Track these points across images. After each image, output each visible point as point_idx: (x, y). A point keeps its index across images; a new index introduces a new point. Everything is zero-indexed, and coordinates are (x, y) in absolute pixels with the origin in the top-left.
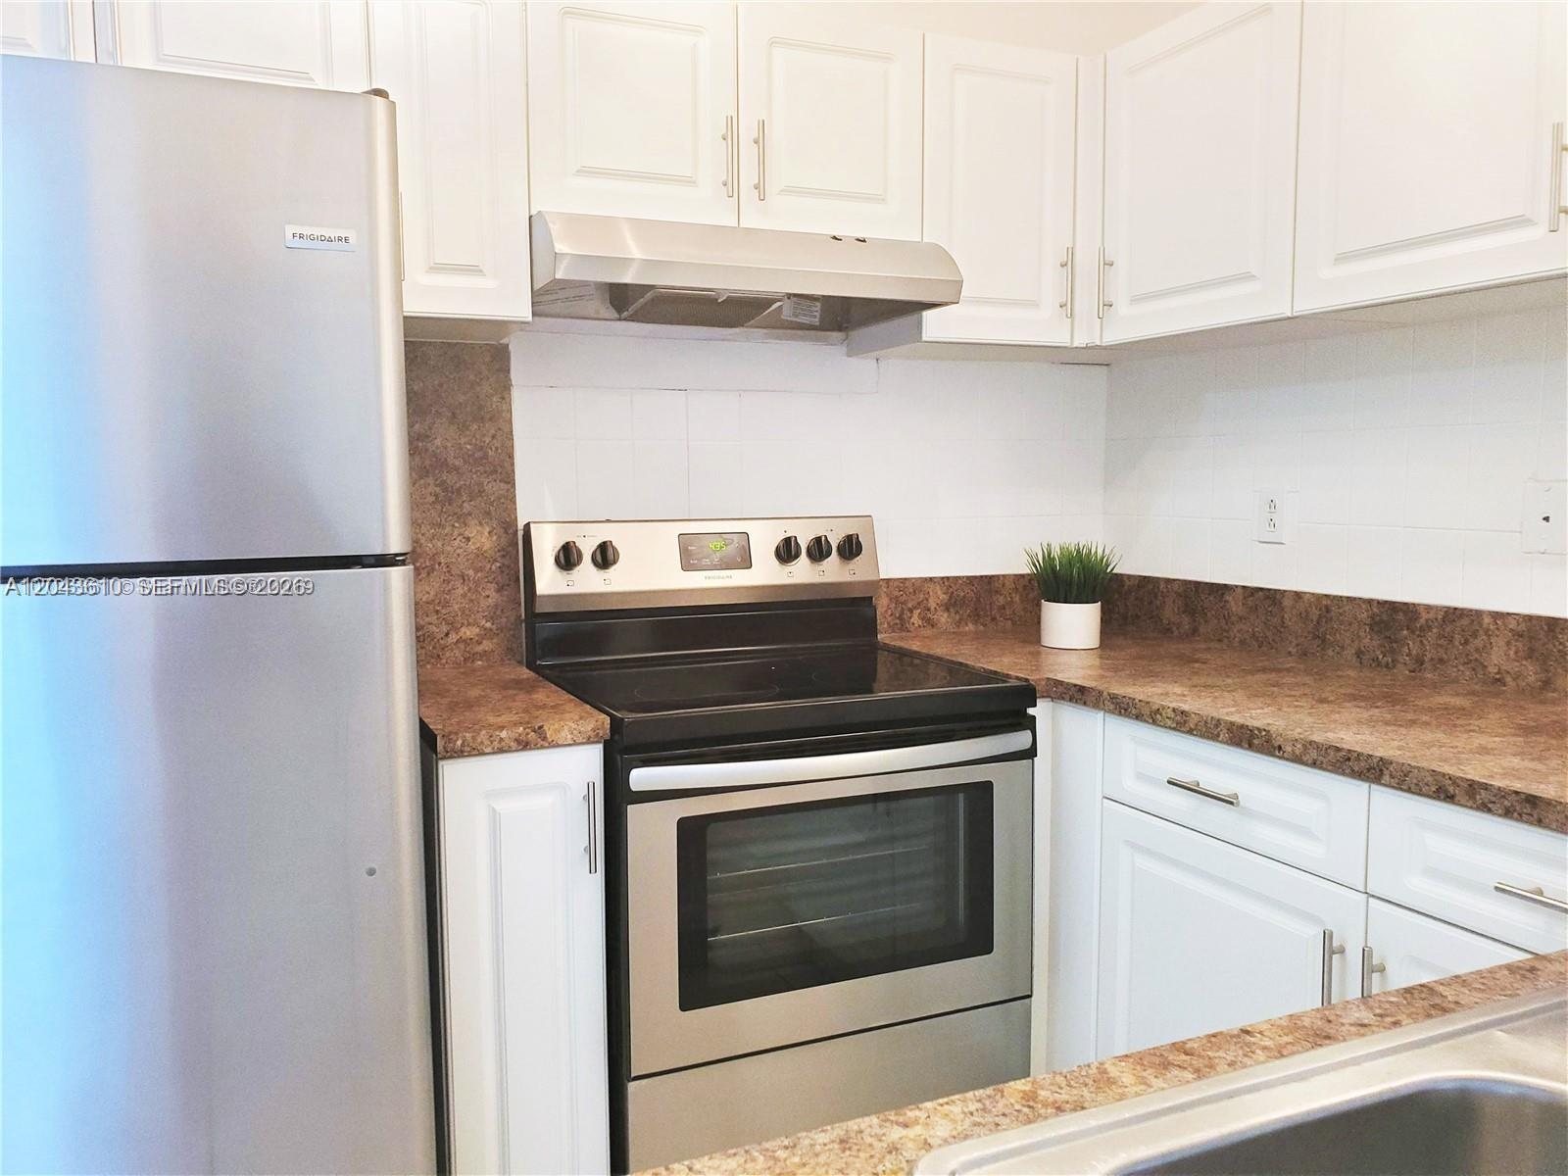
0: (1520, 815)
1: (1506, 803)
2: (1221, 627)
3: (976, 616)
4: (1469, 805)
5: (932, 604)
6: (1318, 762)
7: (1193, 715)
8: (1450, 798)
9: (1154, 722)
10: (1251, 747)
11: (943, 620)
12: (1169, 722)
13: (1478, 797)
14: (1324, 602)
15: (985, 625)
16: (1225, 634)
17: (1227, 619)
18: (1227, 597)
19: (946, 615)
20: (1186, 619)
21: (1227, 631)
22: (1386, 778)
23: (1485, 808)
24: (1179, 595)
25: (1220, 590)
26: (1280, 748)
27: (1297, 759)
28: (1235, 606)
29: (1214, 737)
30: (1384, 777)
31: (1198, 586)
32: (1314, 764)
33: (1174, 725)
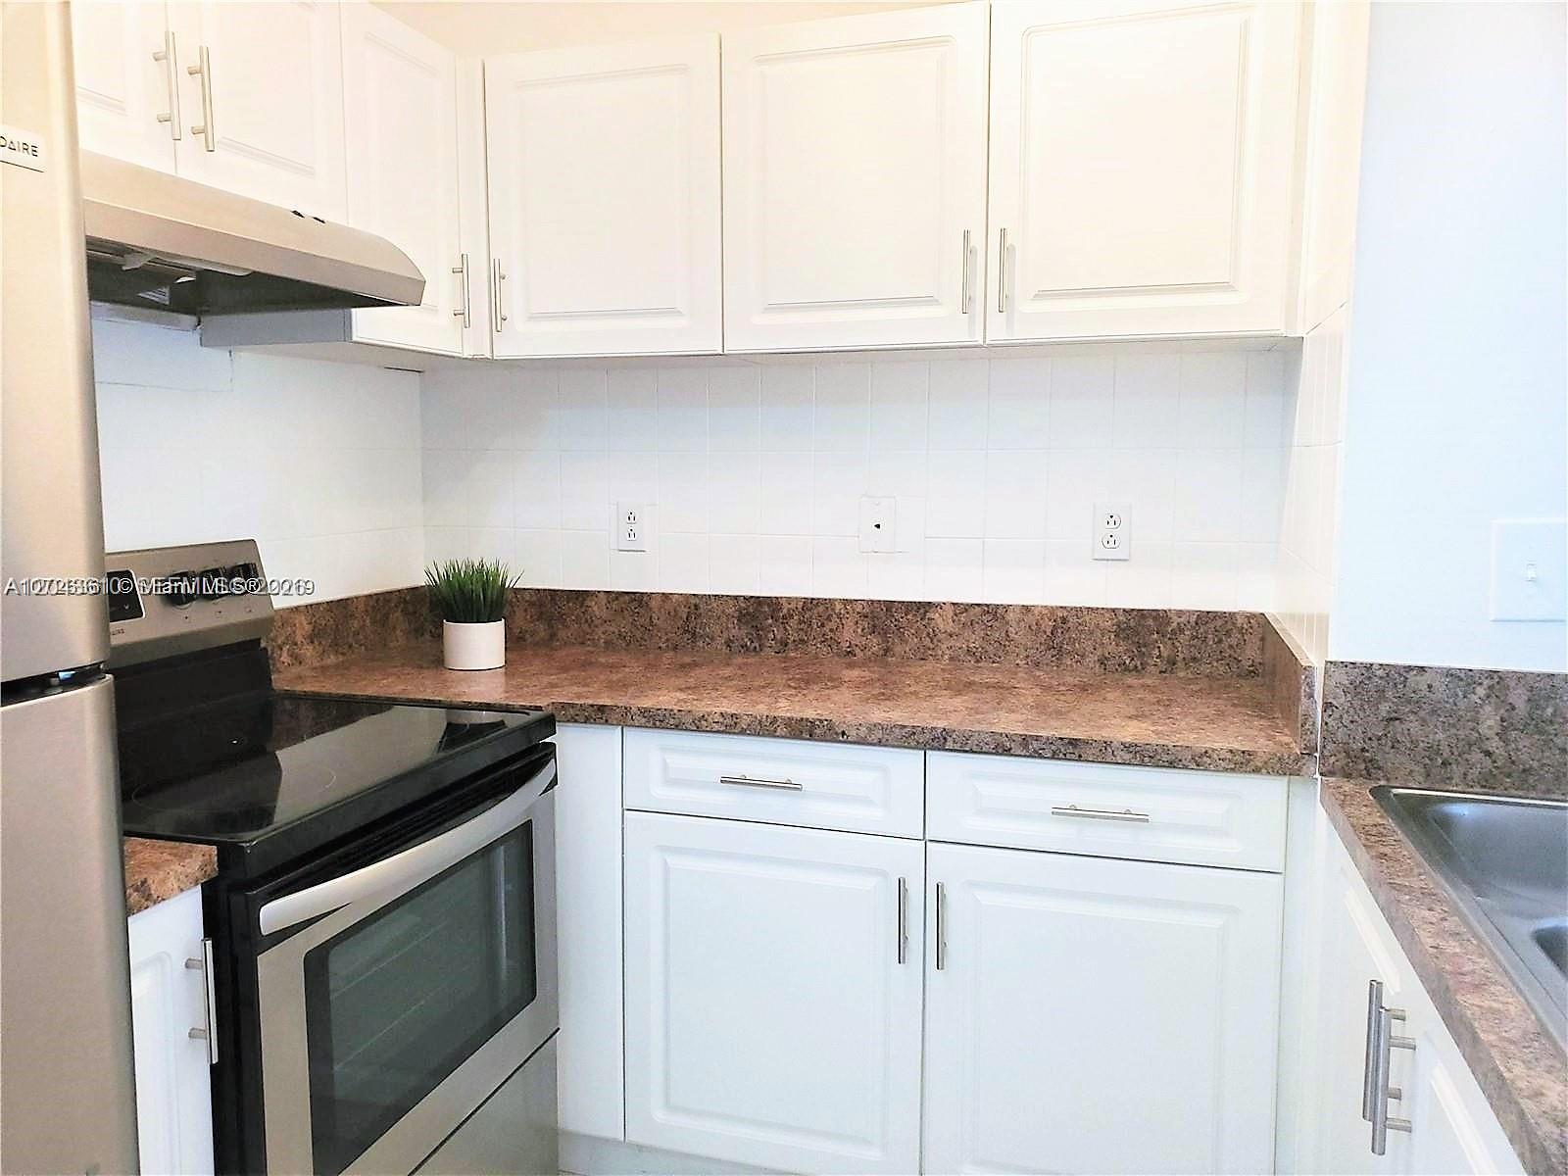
0: (1065, 755)
1: (1053, 747)
2: (583, 631)
3: (335, 645)
4: (1022, 754)
5: (299, 639)
6: (884, 740)
7: (745, 717)
8: (1007, 752)
9: (698, 729)
10: (812, 737)
11: (309, 654)
12: (716, 727)
13: (1030, 747)
14: (693, 602)
15: (343, 654)
16: (588, 636)
17: (590, 623)
18: (588, 603)
19: (310, 647)
20: (541, 627)
21: (591, 634)
22: (949, 744)
23: (1037, 755)
24: (532, 604)
25: (580, 596)
26: (843, 733)
27: (862, 742)
28: (597, 609)
29: (773, 734)
30: (948, 743)
31: (553, 594)
32: (880, 743)
33: (723, 728)
